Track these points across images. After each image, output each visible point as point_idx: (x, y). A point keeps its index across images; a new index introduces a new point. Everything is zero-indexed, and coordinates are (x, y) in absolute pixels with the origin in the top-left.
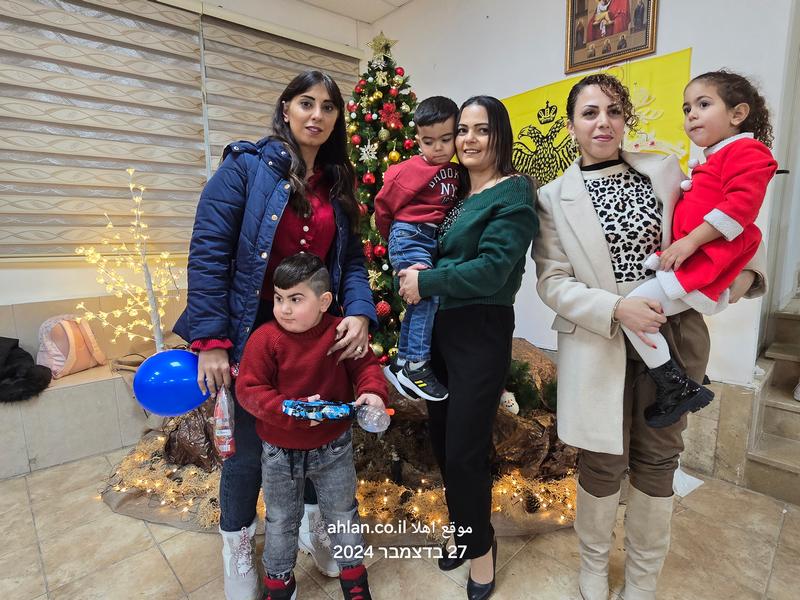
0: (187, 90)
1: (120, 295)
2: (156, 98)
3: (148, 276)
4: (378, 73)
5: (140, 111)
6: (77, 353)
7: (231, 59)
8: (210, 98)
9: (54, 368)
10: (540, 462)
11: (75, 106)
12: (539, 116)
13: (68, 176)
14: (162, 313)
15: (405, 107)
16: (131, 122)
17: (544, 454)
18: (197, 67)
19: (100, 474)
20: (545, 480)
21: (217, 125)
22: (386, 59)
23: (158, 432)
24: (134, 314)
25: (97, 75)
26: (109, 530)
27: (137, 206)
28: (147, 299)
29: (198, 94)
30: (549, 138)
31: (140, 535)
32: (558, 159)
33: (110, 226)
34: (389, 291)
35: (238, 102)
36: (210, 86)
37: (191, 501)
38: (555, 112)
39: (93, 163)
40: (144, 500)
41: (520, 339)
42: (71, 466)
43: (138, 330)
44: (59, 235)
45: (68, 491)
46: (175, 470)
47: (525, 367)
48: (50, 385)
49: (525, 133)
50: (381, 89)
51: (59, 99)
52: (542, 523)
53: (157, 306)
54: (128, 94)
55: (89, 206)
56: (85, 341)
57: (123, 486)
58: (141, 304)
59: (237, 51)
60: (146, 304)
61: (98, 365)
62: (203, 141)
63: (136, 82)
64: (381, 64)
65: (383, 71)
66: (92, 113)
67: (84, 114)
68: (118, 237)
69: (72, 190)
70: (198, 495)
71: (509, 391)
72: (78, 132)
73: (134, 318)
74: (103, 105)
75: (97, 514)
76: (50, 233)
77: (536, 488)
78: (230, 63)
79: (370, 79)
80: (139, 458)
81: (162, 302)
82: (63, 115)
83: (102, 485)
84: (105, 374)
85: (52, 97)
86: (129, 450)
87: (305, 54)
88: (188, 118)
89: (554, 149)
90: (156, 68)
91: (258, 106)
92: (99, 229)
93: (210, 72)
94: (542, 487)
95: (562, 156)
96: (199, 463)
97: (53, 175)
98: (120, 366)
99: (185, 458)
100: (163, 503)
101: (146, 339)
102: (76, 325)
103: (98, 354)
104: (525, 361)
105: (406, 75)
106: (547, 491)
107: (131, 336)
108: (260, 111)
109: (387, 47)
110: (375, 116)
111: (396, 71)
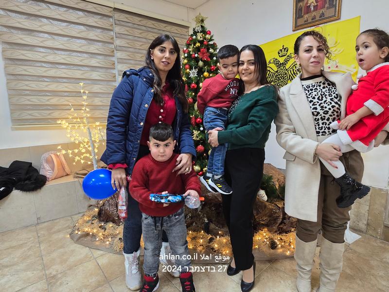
0: (107, 45)
1: (77, 142)
2: (93, 48)
3: (90, 133)
4: (198, 34)
5: (85, 55)
6: (58, 169)
7: (128, 29)
8: (118, 48)
9: (48, 176)
10: (278, 225)
11: (56, 54)
12: (279, 53)
13: (53, 87)
14: (96, 151)
15: (211, 50)
16: (81, 61)
17: (280, 221)
18: (112, 33)
19: (69, 225)
20: (280, 233)
21: (121, 61)
22: (202, 27)
23: (95, 206)
24: (83, 151)
25: (66, 39)
26: (73, 251)
27: (84, 100)
28: (89, 144)
29: (112, 46)
30: (284, 64)
31: (87, 254)
32: (288, 75)
33: (72, 110)
34: (203, 140)
35: (131, 50)
36: (118, 42)
37: (110, 239)
38: (287, 51)
39: (64, 80)
40: (89, 238)
41: (268, 164)
42: (55, 221)
43: (86, 158)
44: (49, 114)
45: (55, 233)
46: (103, 224)
47: (270, 178)
48: (46, 184)
49: (272, 62)
50: (199, 42)
51: (49, 51)
52: (278, 255)
53: (94, 147)
54: (80, 47)
55: (63, 101)
56: (62, 164)
57: (79, 231)
58: (87, 146)
59: (130, 25)
60: (89, 147)
61: (67, 175)
62: (115, 69)
63: (83, 42)
64: (200, 29)
65: (201, 33)
66: (64, 57)
67: (60, 57)
68: (76, 115)
69: (55, 93)
70: (114, 236)
71: (262, 189)
72: (57, 66)
73: (84, 153)
74: (68, 53)
75: (68, 243)
76: (45, 114)
77: (276, 237)
78: (127, 31)
79: (194, 37)
80: (86, 218)
81: (96, 145)
82: (51, 58)
83: (70, 230)
84: (70, 179)
85: (45, 49)
86: (82, 214)
87: (163, 25)
88: (108, 58)
89: (286, 70)
90: (93, 34)
91: (140, 51)
92: (68, 112)
93: (118, 35)
94: (279, 237)
95: (290, 74)
96: (114, 221)
97: (47, 86)
98: (77, 175)
99: (107, 219)
100: (97, 239)
101: (89, 163)
102: (57, 156)
103: (67, 170)
104: (271, 175)
105: (212, 34)
106: (281, 239)
107: (82, 161)
108: (141, 53)
109: (202, 21)
110: (196, 55)
111: (207, 33)
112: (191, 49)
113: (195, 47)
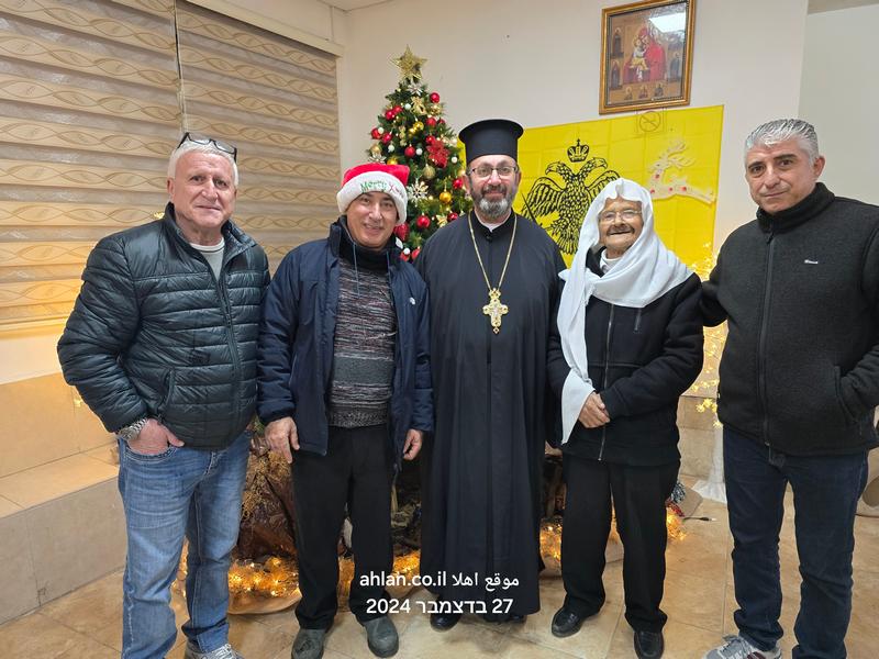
2: (131, 107)
7: (208, 55)
11: (35, 119)
12: (569, 154)
30: (580, 177)
38: (587, 152)
44: (23, 293)
49: (554, 168)
54: (100, 103)
55: (57, 253)
59: (212, 44)
64: (418, 89)
65: (420, 97)
66: (59, 129)
72: (41, 155)
76: (11, 292)
79: (407, 106)
87: (283, 49)
88: (164, 131)
89: (586, 188)
97: (15, 213)
105: (441, 102)
109: (417, 68)
110: (419, 151)
111: (431, 96)
112: (403, 135)
113: (412, 130)
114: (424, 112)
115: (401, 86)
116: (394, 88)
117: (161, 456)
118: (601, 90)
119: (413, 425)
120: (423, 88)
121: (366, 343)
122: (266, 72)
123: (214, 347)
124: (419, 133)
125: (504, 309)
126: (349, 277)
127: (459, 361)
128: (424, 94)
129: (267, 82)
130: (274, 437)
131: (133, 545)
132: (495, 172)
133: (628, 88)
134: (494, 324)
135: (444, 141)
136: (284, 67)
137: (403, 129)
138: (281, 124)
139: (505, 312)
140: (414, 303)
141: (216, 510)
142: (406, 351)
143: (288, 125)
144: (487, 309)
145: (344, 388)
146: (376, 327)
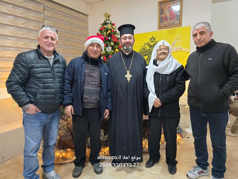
0: (39, 23)
2: (31, 26)
4: (108, 24)
12: (150, 40)
22: (109, 20)
30: (153, 46)
36: (47, 22)
38: (155, 39)
49: (146, 44)
59: (54, 10)
66: (11, 31)
78: (52, 15)
79: (106, 26)
87: (73, 12)
93: (46, 17)
109: (109, 16)
110: (109, 38)
111: (113, 24)
112: (105, 34)
113: (107, 33)
114: (111, 28)
115: (105, 21)
116: (103, 22)
117: (34, 115)
118: (158, 23)
119: (107, 108)
120: (111, 22)
121: (93, 85)
122: (69, 18)
123: (50, 84)
124: (109, 34)
125: (131, 76)
126: (88, 66)
127: (119, 90)
128: (111, 23)
129: (69, 21)
130: (67, 110)
131: (26, 140)
132: (128, 39)
133: (165, 22)
134: (128, 80)
135: (116, 36)
136: (73, 17)
137: (105, 32)
138: (73, 32)
139: (131, 77)
140: (106, 74)
141: (51, 131)
142: (104, 87)
143: (75, 33)
144: (126, 76)
145: (87, 97)
146: (95, 80)
